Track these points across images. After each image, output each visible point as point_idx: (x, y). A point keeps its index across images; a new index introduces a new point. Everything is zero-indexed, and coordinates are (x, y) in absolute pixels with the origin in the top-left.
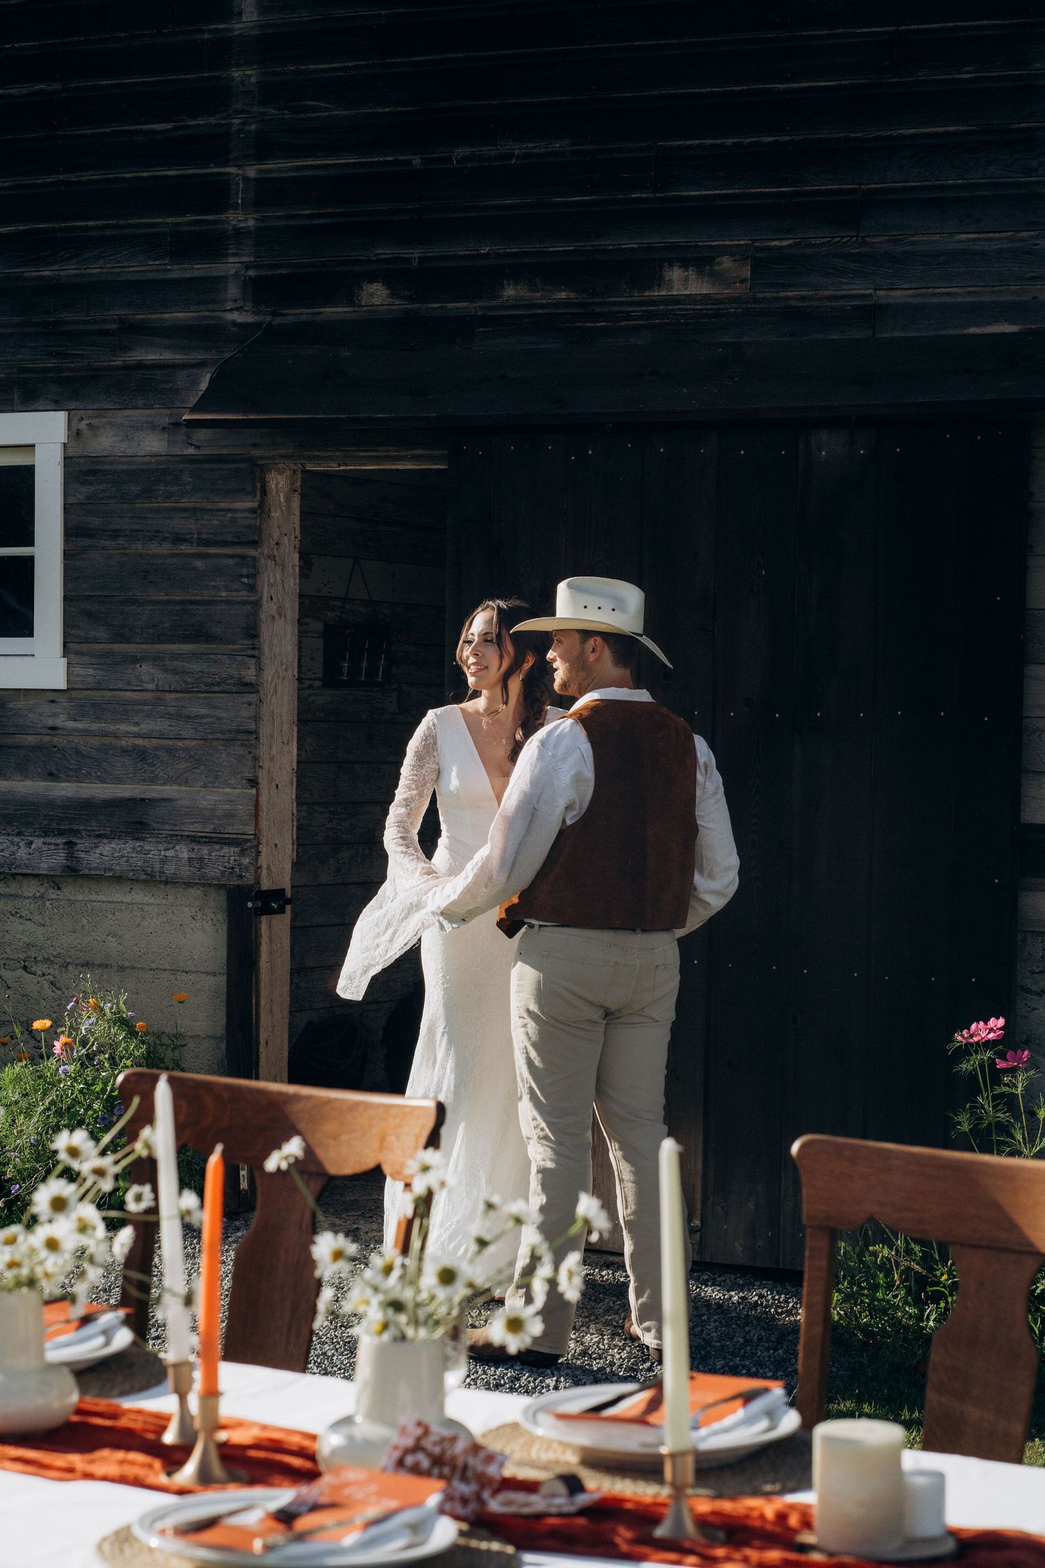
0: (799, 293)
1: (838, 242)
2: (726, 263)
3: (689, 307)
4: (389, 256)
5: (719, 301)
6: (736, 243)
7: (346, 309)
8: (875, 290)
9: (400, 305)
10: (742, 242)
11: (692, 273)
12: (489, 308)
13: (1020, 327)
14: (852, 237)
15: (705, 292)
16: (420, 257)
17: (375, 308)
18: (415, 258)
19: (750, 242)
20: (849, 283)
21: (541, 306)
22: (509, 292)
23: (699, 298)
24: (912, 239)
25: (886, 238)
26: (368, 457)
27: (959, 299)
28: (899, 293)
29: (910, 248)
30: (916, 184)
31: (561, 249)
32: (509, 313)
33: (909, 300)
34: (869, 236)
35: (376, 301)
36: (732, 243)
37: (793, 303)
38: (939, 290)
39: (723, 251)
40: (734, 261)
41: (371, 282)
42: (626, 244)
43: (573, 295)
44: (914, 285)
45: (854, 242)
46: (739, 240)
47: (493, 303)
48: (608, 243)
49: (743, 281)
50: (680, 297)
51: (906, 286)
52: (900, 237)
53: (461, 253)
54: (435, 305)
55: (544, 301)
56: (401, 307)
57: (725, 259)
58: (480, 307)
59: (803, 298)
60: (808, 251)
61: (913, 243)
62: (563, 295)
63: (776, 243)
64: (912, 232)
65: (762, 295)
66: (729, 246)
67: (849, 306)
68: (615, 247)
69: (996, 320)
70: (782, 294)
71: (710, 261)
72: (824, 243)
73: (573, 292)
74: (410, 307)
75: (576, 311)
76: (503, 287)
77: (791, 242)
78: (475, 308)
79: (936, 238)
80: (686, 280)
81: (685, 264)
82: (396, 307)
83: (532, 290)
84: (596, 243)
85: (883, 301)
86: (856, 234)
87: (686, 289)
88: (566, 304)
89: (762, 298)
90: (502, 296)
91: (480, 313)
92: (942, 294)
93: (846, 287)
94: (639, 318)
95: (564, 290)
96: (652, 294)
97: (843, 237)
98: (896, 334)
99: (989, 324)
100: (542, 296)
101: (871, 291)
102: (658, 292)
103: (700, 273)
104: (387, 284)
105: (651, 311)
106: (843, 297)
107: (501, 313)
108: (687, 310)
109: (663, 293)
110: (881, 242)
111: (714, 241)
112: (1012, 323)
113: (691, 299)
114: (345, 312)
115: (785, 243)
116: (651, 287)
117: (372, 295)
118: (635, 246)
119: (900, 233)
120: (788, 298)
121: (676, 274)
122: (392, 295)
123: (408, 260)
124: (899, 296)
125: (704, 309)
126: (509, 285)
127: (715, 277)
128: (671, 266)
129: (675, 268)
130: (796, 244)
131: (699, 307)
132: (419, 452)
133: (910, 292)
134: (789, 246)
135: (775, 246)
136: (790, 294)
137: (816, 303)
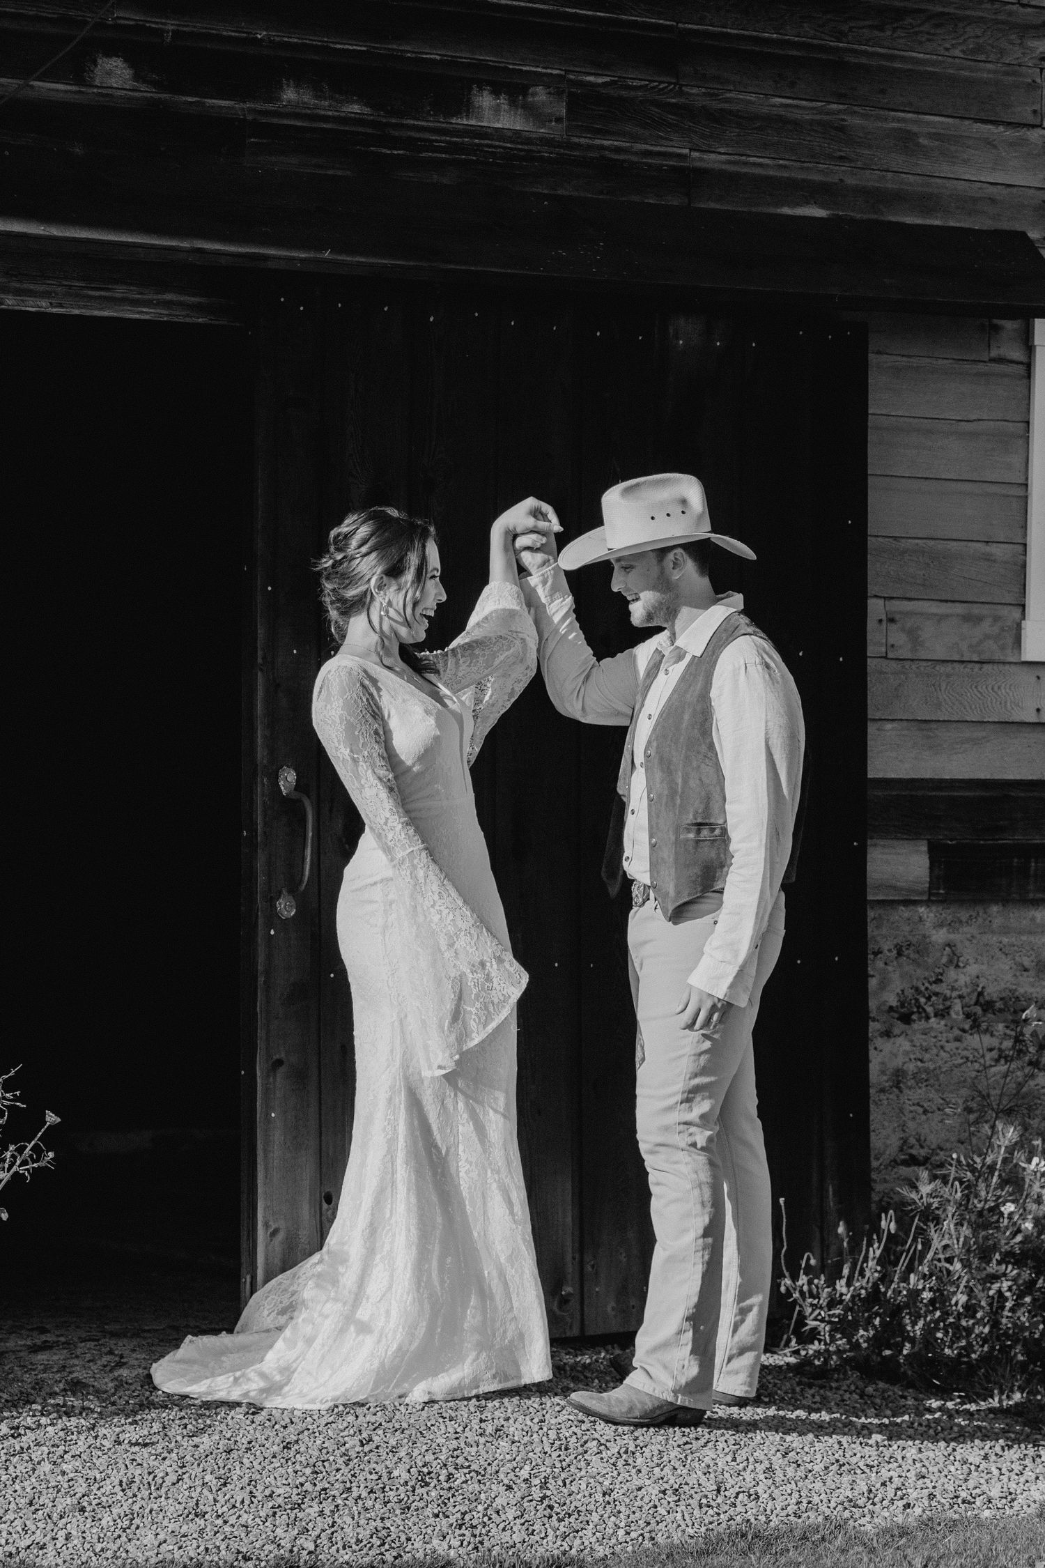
0: (616, 143)
1: (654, 88)
2: (540, 95)
3: (497, 143)
4: (131, 23)
5: (529, 141)
6: (549, 71)
7: (69, 88)
8: (691, 150)
9: (146, 92)
10: (555, 72)
11: (503, 100)
12: (261, 113)
13: (828, 212)
14: (670, 83)
15: (518, 128)
16: (173, 31)
17: (110, 91)
18: (168, 32)
19: (563, 73)
20: (666, 139)
21: (326, 119)
22: (290, 95)
23: (509, 134)
24: (728, 95)
25: (703, 90)
26: (100, 297)
27: (771, 173)
28: (713, 156)
29: (726, 106)
30: (732, 31)
31: (351, 48)
32: (286, 122)
33: (724, 167)
34: (687, 85)
35: (114, 82)
36: (544, 71)
37: (607, 154)
38: (752, 159)
39: (538, 79)
40: (549, 93)
41: (108, 55)
42: (427, 54)
43: (367, 110)
44: (730, 150)
45: (671, 90)
46: (552, 68)
47: (270, 106)
48: (408, 49)
49: (559, 120)
50: (489, 130)
51: (722, 150)
52: (716, 91)
53: (225, 33)
54: (190, 99)
55: (330, 113)
56: (145, 94)
57: (540, 89)
58: (251, 110)
59: (618, 150)
60: (624, 93)
61: (727, 100)
62: (356, 108)
63: (591, 79)
64: (731, 87)
65: (576, 140)
66: (540, 73)
67: (666, 165)
68: (414, 55)
69: (806, 202)
70: (598, 142)
71: (524, 90)
72: (641, 87)
73: (366, 105)
74: (156, 96)
75: (369, 131)
76: (281, 88)
77: (608, 79)
78: (243, 109)
79: (752, 98)
80: (497, 109)
81: (496, 93)
82: (141, 94)
83: (316, 97)
84: (395, 47)
85: (698, 164)
86: (674, 81)
87: (498, 120)
88: (358, 120)
89: (575, 144)
90: (279, 99)
91: (250, 118)
92: (754, 164)
93: (664, 142)
94: (440, 149)
95: (356, 102)
96: (459, 121)
97: (661, 82)
98: (713, 205)
99: (798, 205)
100: (330, 106)
101: (687, 151)
102: (468, 118)
103: (513, 103)
104: (130, 61)
105: (456, 143)
106: (659, 154)
107: (276, 121)
108: (495, 147)
109: (473, 122)
110: (697, 95)
111: (526, 65)
112: (822, 206)
113: (499, 134)
114: (66, 92)
115: (600, 80)
116: (457, 113)
117: (109, 73)
118: (438, 57)
119: (719, 87)
120: (603, 147)
121: (485, 100)
122: (137, 77)
123: (160, 33)
124: (714, 160)
125: (515, 149)
126: (288, 85)
127: (531, 111)
128: (481, 89)
129: (485, 93)
130: (612, 83)
131: (509, 145)
132: (168, 297)
133: (724, 157)
134: (605, 84)
135: (590, 82)
136: (606, 143)
137: (634, 159)
